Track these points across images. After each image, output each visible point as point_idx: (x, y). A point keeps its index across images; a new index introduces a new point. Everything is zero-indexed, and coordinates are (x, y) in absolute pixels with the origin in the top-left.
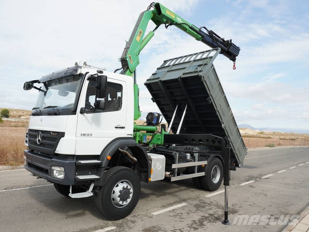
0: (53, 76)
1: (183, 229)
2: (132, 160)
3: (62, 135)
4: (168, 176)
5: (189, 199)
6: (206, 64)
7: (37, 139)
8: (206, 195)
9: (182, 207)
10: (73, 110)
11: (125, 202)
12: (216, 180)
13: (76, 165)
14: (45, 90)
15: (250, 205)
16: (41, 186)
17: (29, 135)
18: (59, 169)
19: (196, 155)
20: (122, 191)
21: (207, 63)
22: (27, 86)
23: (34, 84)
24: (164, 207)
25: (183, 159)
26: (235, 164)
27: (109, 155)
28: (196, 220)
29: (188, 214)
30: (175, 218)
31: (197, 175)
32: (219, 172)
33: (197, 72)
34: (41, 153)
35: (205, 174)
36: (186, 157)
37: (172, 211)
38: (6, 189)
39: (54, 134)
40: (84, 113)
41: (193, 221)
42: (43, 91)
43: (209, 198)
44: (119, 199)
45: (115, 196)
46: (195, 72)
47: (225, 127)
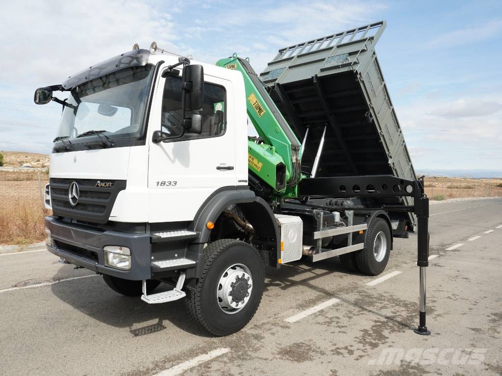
0: (92, 73)
1: (351, 346)
2: (244, 227)
3: (121, 185)
4: (307, 253)
5: (341, 290)
6: (363, 51)
7: (70, 196)
8: (367, 283)
9: (333, 306)
10: (138, 136)
11: (240, 303)
12: (380, 256)
13: (152, 241)
14: (75, 104)
15: (449, 297)
16: (77, 278)
17: (51, 188)
18: (118, 251)
19: (350, 214)
20: (235, 283)
21: (366, 49)
22: (42, 97)
23: (54, 92)
24: (302, 306)
25: (330, 223)
26: (407, 227)
27: (210, 220)
28: (368, 328)
29: (350, 318)
30: (328, 326)
31: (351, 248)
32: (384, 243)
33: (349, 64)
34: (78, 221)
35: (364, 246)
36: (333, 217)
37: (318, 313)
38: (16, 286)
39: (103, 185)
40: (160, 141)
41: (362, 331)
42: (70, 106)
43: (374, 288)
44: (230, 298)
45: (223, 293)
46: (344, 66)
47: (393, 164)
